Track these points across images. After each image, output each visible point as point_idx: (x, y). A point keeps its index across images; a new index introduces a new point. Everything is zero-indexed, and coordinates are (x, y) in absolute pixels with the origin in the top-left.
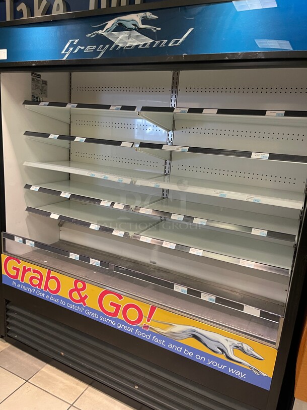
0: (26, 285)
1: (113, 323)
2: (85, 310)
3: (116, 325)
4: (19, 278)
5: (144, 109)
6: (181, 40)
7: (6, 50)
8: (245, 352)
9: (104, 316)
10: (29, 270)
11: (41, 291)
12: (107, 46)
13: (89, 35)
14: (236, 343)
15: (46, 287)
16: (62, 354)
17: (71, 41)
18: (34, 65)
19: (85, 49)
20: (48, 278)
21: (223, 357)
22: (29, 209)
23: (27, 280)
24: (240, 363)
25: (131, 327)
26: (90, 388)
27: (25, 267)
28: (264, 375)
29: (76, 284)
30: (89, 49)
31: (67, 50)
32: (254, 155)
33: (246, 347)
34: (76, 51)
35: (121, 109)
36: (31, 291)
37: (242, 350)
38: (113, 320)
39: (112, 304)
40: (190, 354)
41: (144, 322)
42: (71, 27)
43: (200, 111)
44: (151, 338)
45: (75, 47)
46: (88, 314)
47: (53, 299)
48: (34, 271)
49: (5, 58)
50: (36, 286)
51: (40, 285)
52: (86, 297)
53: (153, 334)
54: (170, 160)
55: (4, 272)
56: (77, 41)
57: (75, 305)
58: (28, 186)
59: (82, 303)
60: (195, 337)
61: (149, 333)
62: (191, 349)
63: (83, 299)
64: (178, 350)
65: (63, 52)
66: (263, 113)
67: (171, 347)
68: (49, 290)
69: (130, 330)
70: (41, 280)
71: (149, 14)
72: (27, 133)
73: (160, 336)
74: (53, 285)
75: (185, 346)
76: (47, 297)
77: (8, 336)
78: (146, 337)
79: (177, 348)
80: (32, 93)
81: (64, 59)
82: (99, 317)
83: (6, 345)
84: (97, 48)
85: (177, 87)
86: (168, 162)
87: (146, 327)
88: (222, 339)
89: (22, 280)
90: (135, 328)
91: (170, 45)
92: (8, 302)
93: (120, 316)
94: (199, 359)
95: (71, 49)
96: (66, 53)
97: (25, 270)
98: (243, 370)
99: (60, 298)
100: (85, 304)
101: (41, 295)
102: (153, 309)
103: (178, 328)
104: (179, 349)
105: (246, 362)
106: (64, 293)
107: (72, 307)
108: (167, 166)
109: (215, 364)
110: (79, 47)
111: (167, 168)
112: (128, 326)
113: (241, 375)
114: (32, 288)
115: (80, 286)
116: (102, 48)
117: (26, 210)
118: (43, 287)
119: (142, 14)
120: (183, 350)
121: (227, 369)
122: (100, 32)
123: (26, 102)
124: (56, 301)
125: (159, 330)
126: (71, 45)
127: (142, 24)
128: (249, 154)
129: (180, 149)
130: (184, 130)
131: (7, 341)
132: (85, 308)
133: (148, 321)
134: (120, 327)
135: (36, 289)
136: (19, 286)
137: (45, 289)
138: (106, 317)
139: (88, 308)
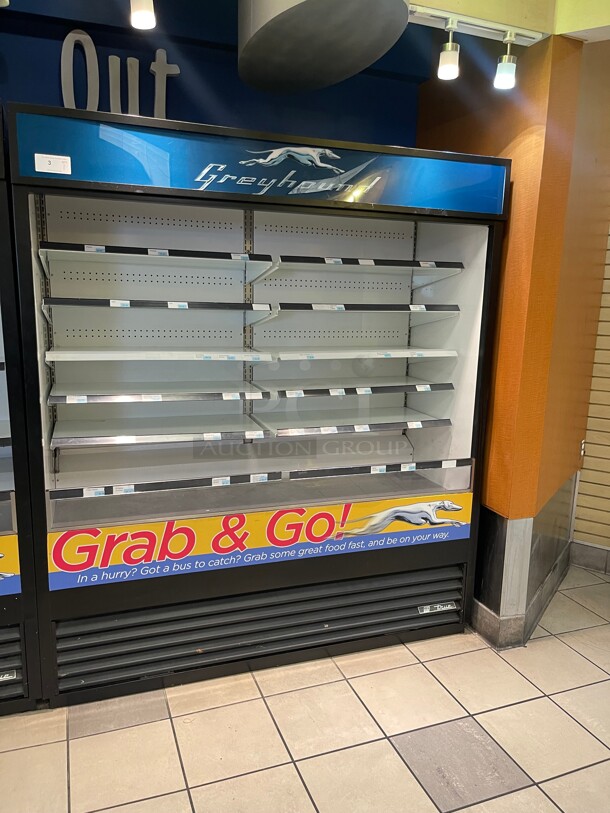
0: (113, 569)
1: (291, 554)
2: (243, 558)
3: (297, 554)
4: (97, 563)
5: (285, 259)
7: (69, 159)
8: (447, 510)
9: (275, 550)
10: (124, 537)
11: (154, 564)
12: (274, 181)
13: (243, 162)
14: (438, 503)
16: (200, 650)
17: (212, 165)
18: (138, 191)
19: (237, 180)
20: (169, 534)
21: (427, 526)
23: (117, 557)
25: (319, 546)
26: (255, 673)
27: (111, 538)
28: (463, 523)
29: (226, 523)
30: (243, 180)
31: (207, 177)
32: (412, 308)
33: (447, 503)
34: (221, 181)
36: (126, 576)
37: (445, 509)
38: (290, 549)
39: (290, 527)
40: (392, 542)
41: (337, 529)
44: (347, 546)
45: (221, 175)
46: (249, 560)
47: (180, 567)
48: (134, 536)
49: (68, 171)
50: (141, 560)
51: (148, 557)
52: (246, 534)
53: (348, 540)
55: (53, 567)
56: (222, 167)
57: (225, 557)
59: (237, 549)
61: (340, 543)
62: (393, 535)
63: (239, 543)
64: (380, 544)
65: (198, 179)
66: (416, 264)
67: (372, 545)
68: (171, 555)
69: (316, 551)
70: (150, 548)
71: (328, 152)
73: (358, 538)
74: (177, 544)
75: (386, 535)
76: (166, 569)
77: (61, 692)
78: (341, 549)
81: (201, 189)
82: (269, 556)
84: (257, 181)
85: (252, 224)
86: (248, 329)
87: (340, 535)
88: (425, 507)
89: (105, 563)
90: (324, 545)
93: (303, 538)
94: (404, 541)
95: (214, 177)
98: (446, 529)
99: (193, 559)
100: (243, 547)
101: (152, 572)
102: (348, 507)
103: (378, 518)
106: (203, 547)
107: (218, 563)
109: (419, 538)
110: (229, 176)
111: (247, 338)
112: (314, 546)
113: (443, 536)
114: (129, 569)
115: (234, 522)
116: (266, 183)
118: (155, 556)
119: (320, 150)
120: (386, 541)
121: (431, 537)
122: (261, 161)
124: (184, 568)
125: (356, 531)
126: (214, 171)
127: (322, 162)
132: (243, 555)
133: (342, 526)
134: (301, 554)
135: (139, 567)
136: (95, 577)
137: (161, 557)
138: (281, 550)
139: (249, 551)
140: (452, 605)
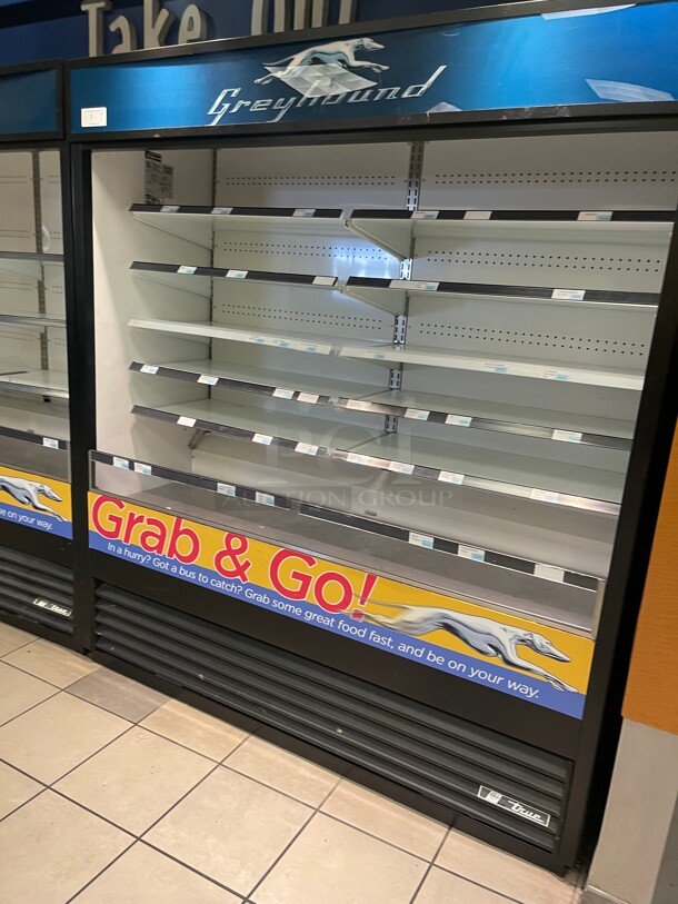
0: (133, 548)
1: (297, 611)
2: (244, 590)
3: (303, 614)
4: (121, 537)
6: (425, 87)
7: (104, 110)
8: (537, 650)
9: (280, 599)
10: (141, 519)
11: (163, 559)
12: (292, 100)
13: (259, 80)
14: (521, 633)
15: (172, 550)
16: (201, 676)
17: (225, 91)
18: (157, 136)
19: (251, 105)
20: (177, 533)
21: (498, 661)
22: (137, 410)
23: (135, 540)
24: (528, 670)
25: (330, 617)
26: (253, 738)
27: (132, 515)
28: (572, 689)
29: (228, 541)
30: (258, 105)
31: (219, 109)
32: (556, 294)
33: (538, 640)
34: (234, 111)
35: (315, 215)
36: (143, 560)
37: (532, 645)
38: (296, 605)
39: (296, 575)
40: (436, 661)
41: (355, 604)
42: (225, 66)
43: (460, 215)
44: (368, 634)
45: (233, 102)
46: (251, 596)
47: (186, 573)
48: (151, 522)
49: (104, 123)
50: (152, 549)
51: (159, 548)
52: (247, 564)
53: (371, 628)
54: (406, 314)
55: (92, 527)
56: (236, 91)
57: (227, 581)
58: (136, 366)
59: (239, 577)
60: (448, 627)
61: (360, 626)
62: (438, 651)
63: (241, 570)
64: (416, 654)
65: (211, 112)
66: (573, 215)
67: (403, 649)
68: (178, 555)
69: (327, 622)
70: (162, 538)
71: (367, 42)
72: (136, 265)
73: (384, 630)
74: (184, 546)
75: (429, 646)
76: (174, 570)
77: (98, 649)
78: (358, 634)
79: (414, 651)
80: (146, 189)
81: (213, 124)
82: (271, 602)
83: (93, 667)
84: (273, 104)
85: (419, 175)
86: (401, 318)
87: (358, 614)
88: (495, 628)
89: (127, 539)
90: (338, 618)
91: (405, 95)
92: (99, 583)
93: (310, 597)
94: (456, 667)
95: (227, 106)
96: (217, 113)
97: (132, 521)
98: (533, 683)
99: (198, 569)
100: (245, 579)
101: (162, 566)
102: (371, 580)
103: (416, 614)
104: (419, 653)
105: (539, 668)
106: (205, 560)
107: (220, 586)
108: (400, 326)
109: (483, 675)
110: (242, 102)
111: (400, 330)
112: (325, 615)
113: (530, 693)
114: (144, 554)
115: (236, 543)
116: (283, 104)
117: (133, 411)
118: (165, 551)
119: (355, 42)
120: (426, 654)
121: (504, 683)
123: (136, 207)
124: (189, 576)
125: (381, 619)
126: (227, 99)
127: (356, 59)
128: (547, 292)
129: (423, 286)
130: (432, 258)
131: (95, 660)
132: (245, 587)
133: (362, 603)
134: (309, 617)
135: (153, 556)
136: (120, 551)
137: (170, 554)
138: (286, 602)
139: (250, 585)
140: (544, 817)
